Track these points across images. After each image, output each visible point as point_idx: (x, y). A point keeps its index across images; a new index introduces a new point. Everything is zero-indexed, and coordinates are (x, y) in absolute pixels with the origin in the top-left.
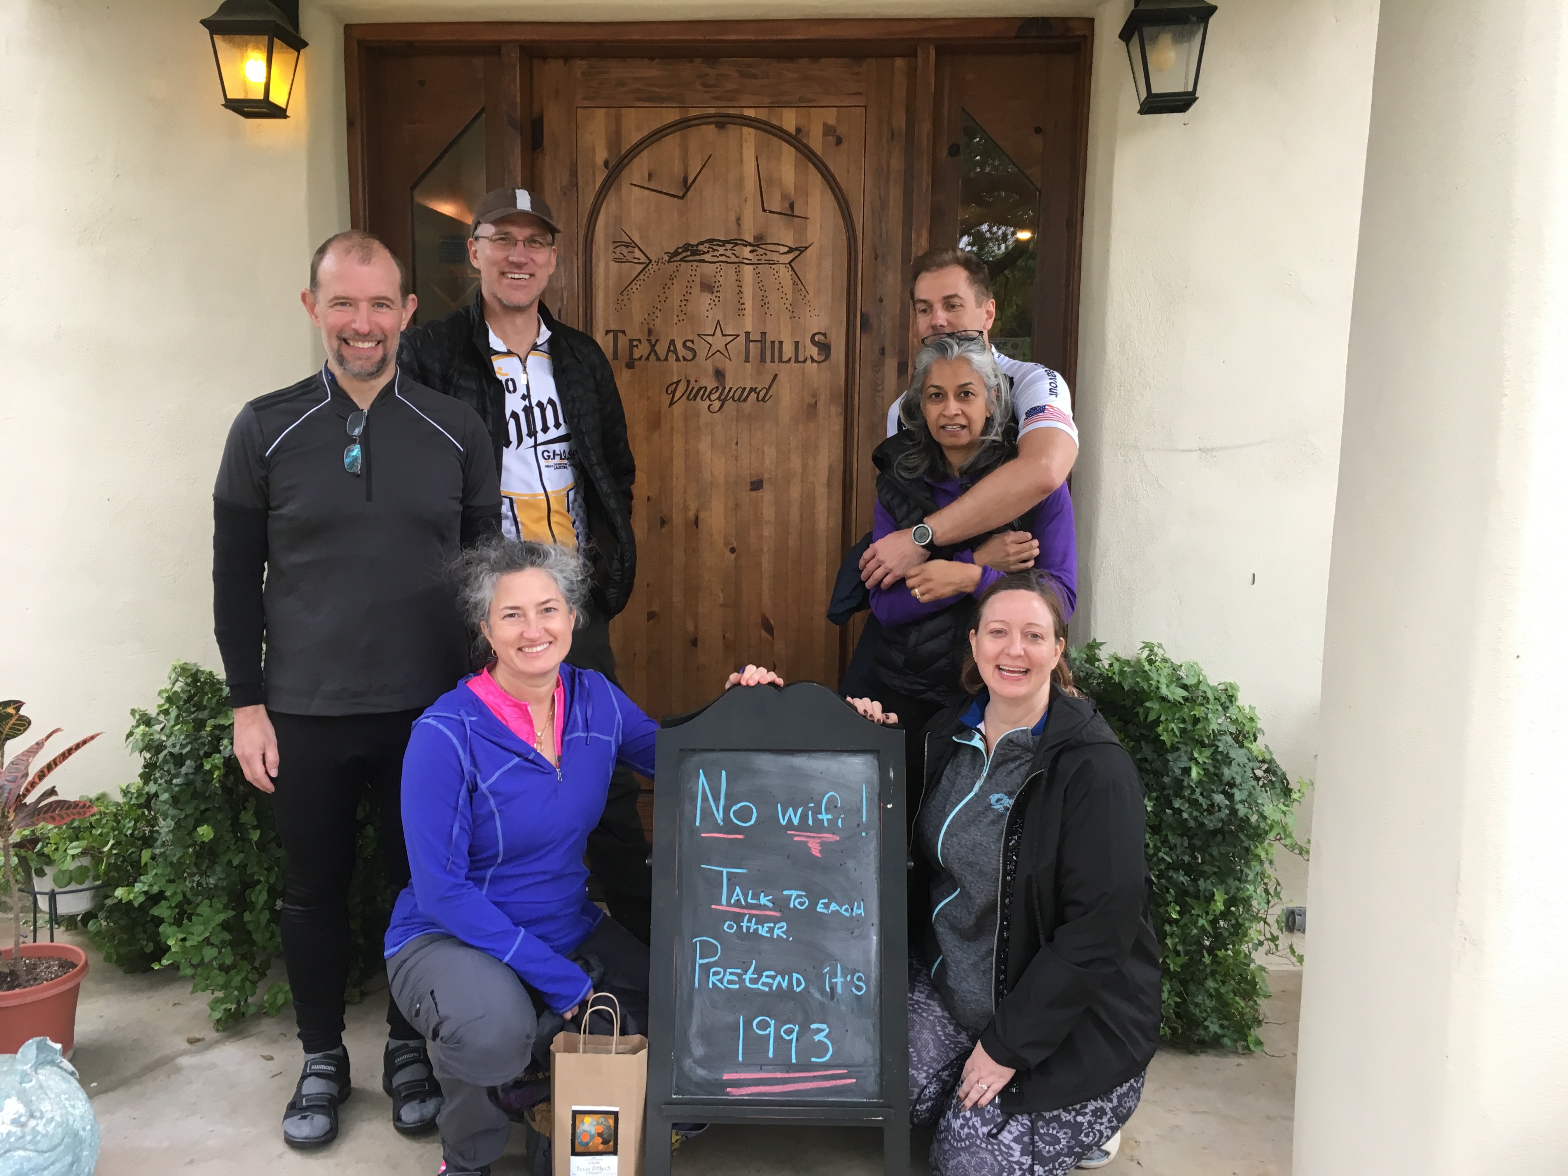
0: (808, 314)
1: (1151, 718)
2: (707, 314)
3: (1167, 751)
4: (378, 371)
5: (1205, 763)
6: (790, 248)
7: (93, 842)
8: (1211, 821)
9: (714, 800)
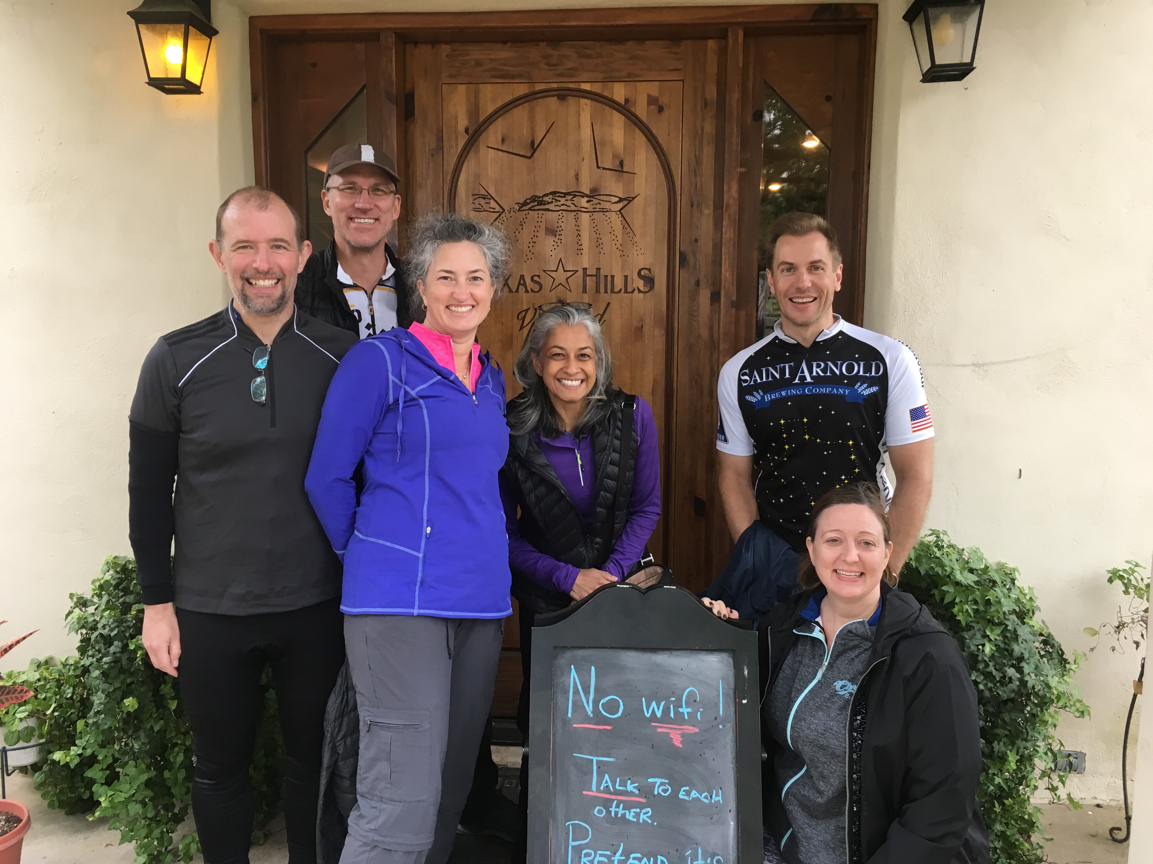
0: (636, 253)
1: (948, 599)
2: (551, 253)
3: (963, 630)
4: (278, 308)
5: (996, 639)
6: (620, 198)
7: (38, 706)
8: (1004, 692)
9: (585, 695)
